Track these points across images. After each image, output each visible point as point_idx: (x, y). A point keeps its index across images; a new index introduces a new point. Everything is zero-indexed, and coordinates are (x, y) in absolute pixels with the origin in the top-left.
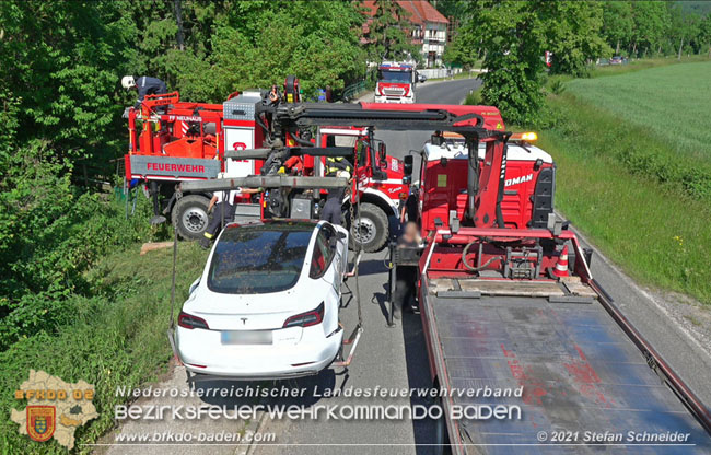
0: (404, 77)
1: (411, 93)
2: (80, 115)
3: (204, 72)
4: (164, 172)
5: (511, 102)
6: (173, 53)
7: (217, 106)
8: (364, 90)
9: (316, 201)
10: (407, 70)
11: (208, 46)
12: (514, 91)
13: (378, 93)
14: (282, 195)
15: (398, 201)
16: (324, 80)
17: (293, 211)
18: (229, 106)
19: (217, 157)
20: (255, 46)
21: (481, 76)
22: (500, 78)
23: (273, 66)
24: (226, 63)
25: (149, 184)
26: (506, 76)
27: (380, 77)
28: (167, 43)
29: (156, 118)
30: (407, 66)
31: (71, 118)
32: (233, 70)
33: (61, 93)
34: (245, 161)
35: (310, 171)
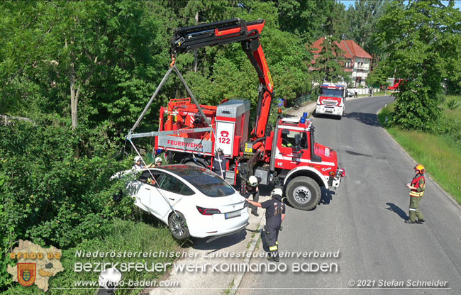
0: (338, 93)
1: (342, 104)
2: (133, 109)
3: (207, 86)
4: (175, 147)
5: (416, 114)
6: (190, 74)
7: (213, 107)
8: (309, 100)
9: (271, 172)
10: (340, 88)
11: (211, 69)
12: (419, 106)
13: (318, 102)
14: (250, 167)
15: (328, 177)
18: (220, 109)
19: (210, 140)
20: (240, 71)
21: (394, 94)
22: (409, 97)
23: (251, 83)
24: (221, 81)
25: (167, 153)
26: (413, 96)
27: (321, 93)
28: (187, 67)
29: (175, 113)
30: (341, 86)
31: (128, 110)
32: (225, 85)
33: (124, 95)
34: (227, 143)
35: (269, 152)
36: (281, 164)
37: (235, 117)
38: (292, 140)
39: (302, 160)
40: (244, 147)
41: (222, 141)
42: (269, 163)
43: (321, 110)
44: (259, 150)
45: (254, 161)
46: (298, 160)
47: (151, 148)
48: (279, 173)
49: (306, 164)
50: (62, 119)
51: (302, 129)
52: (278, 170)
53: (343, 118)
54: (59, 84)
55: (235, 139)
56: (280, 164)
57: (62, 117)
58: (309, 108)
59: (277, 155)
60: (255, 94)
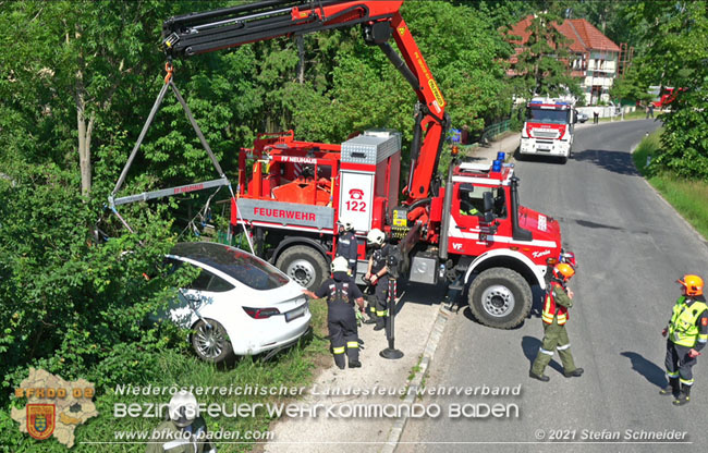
0: (559, 116)
1: (567, 136)
2: (190, 152)
3: (323, 109)
4: (272, 219)
6: (291, 87)
7: (334, 146)
8: (508, 131)
9: (442, 261)
10: (564, 107)
11: (329, 78)
13: (525, 134)
14: (403, 254)
15: (545, 267)
16: (459, 120)
17: (414, 271)
18: (347, 148)
19: (330, 205)
20: (382, 79)
21: (661, 117)
22: (688, 120)
23: (402, 102)
24: (348, 98)
25: (254, 231)
27: (529, 116)
28: (285, 75)
29: (267, 158)
30: (565, 103)
31: (181, 154)
32: (356, 106)
33: (173, 129)
34: (361, 210)
35: (437, 226)
36: (459, 246)
37: (374, 163)
38: (478, 203)
39: (497, 239)
40: (392, 218)
41: (352, 206)
42: (437, 245)
43: (530, 147)
44: (419, 222)
45: (410, 242)
46: (489, 238)
47: (224, 223)
48: (455, 264)
49: (504, 245)
50: (64, 173)
51: (496, 182)
52: (455, 258)
53: (569, 161)
54: (57, 111)
55: (375, 204)
56: (457, 246)
57: (63, 169)
58: (507, 144)
59: (453, 230)
60: (409, 121)
